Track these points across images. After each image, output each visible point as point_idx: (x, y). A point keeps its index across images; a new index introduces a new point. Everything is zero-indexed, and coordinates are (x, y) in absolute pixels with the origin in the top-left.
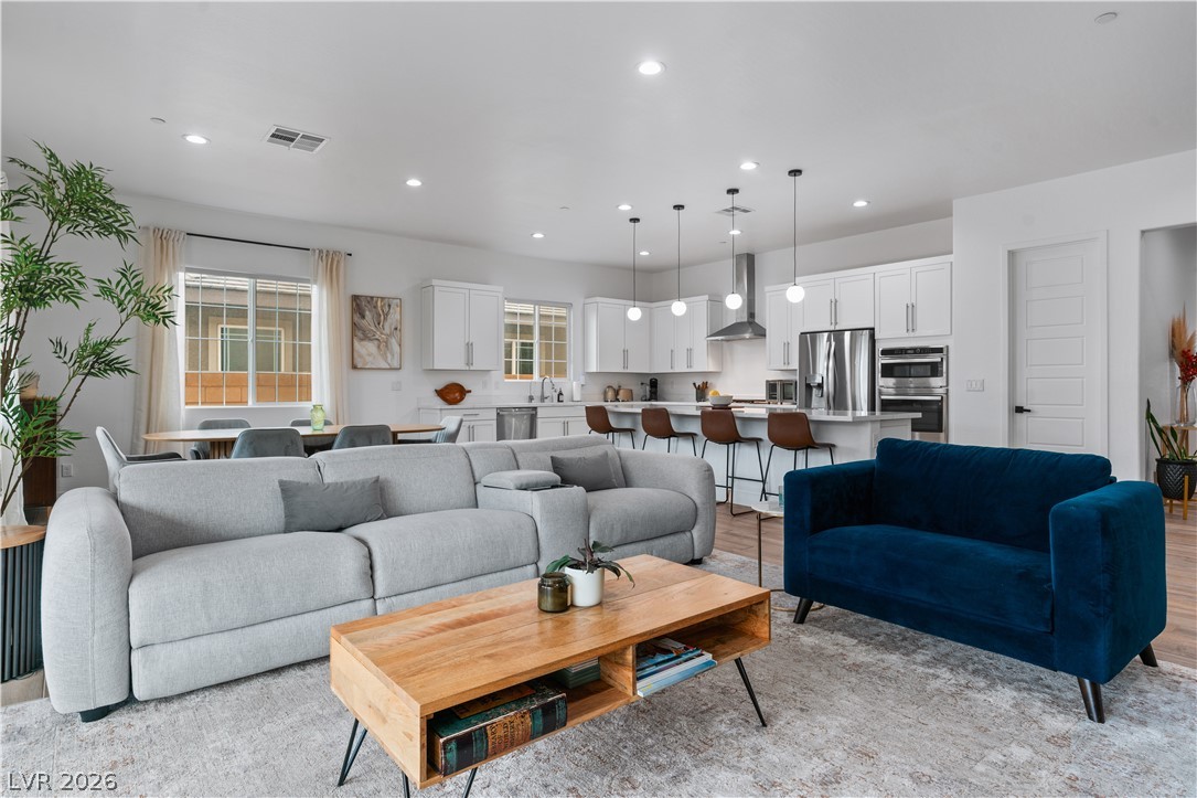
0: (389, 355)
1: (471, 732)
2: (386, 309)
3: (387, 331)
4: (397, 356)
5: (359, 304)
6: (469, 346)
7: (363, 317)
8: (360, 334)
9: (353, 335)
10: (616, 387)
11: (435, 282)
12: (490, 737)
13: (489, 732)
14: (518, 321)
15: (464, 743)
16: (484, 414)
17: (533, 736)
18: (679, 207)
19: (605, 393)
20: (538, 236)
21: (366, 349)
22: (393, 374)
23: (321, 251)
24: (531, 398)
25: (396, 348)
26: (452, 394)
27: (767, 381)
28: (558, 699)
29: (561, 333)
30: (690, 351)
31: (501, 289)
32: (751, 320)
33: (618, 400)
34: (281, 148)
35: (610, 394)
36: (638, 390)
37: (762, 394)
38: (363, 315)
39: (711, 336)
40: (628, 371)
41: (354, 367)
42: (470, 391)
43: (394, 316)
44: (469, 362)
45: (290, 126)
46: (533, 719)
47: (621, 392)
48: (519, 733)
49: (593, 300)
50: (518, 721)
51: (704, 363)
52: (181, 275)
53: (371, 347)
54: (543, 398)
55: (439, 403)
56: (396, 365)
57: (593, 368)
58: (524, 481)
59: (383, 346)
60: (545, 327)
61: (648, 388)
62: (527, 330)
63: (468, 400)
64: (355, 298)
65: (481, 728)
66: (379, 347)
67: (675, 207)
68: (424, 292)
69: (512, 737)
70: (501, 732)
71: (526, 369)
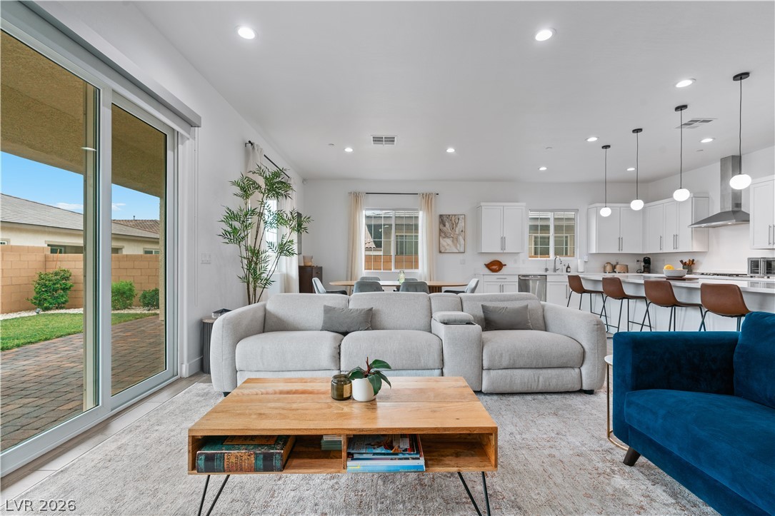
0: (458, 245)
1: (215, 453)
2: (457, 221)
3: (457, 232)
4: (463, 246)
5: (442, 220)
6: (503, 239)
7: (445, 226)
8: (443, 235)
9: (440, 235)
10: (614, 263)
11: (482, 204)
12: (226, 460)
13: (226, 457)
14: (539, 223)
15: (209, 458)
16: (509, 279)
17: (256, 470)
18: (637, 131)
19: (605, 267)
20: (543, 169)
21: (447, 242)
22: (461, 255)
23: (423, 194)
24: (547, 270)
25: (462, 241)
26: (495, 266)
27: (749, 259)
28: (276, 453)
29: (570, 229)
30: (676, 236)
31: (524, 204)
32: (736, 209)
33: (615, 272)
34: (379, 146)
35: (609, 268)
36: (632, 264)
37: (744, 269)
38: (445, 224)
39: (695, 224)
40: (623, 252)
41: (440, 252)
42: (505, 265)
43: (461, 224)
44: (503, 247)
45: (379, 134)
46: (256, 459)
47: (618, 266)
48: (245, 464)
49: (593, 205)
50: (246, 457)
51: (689, 245)
52: (364, 211)
53: (449, 241)
54: (555, 270)
55: (487, 271)
56: (462, 250)
57: (594, 251)
58: (446, 318)
59: (455, 240)
60: (558, 226)
61: (643, 264)
62: (546, 228)
63: (504, 270)
64: (441, 216)
65: (221, 453)
66: (453, 241)
67: (634, 131)
68: (477, 210)
69: (241, 465)
70: (233, 460)
71: (545, 252)
